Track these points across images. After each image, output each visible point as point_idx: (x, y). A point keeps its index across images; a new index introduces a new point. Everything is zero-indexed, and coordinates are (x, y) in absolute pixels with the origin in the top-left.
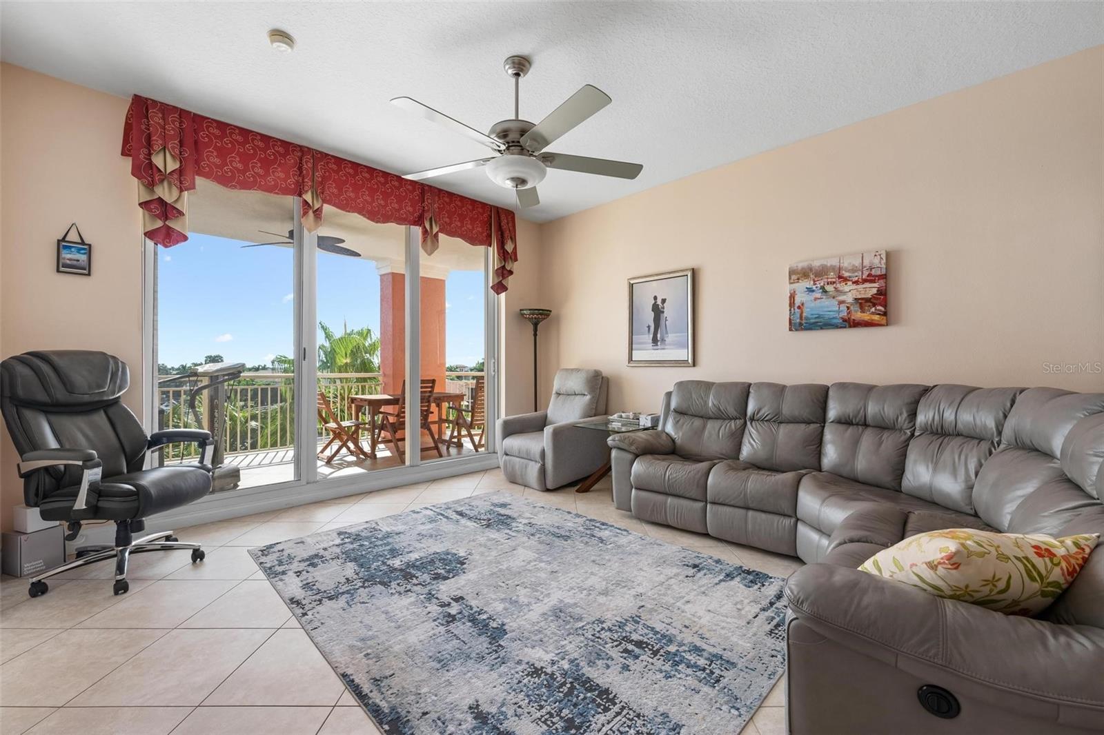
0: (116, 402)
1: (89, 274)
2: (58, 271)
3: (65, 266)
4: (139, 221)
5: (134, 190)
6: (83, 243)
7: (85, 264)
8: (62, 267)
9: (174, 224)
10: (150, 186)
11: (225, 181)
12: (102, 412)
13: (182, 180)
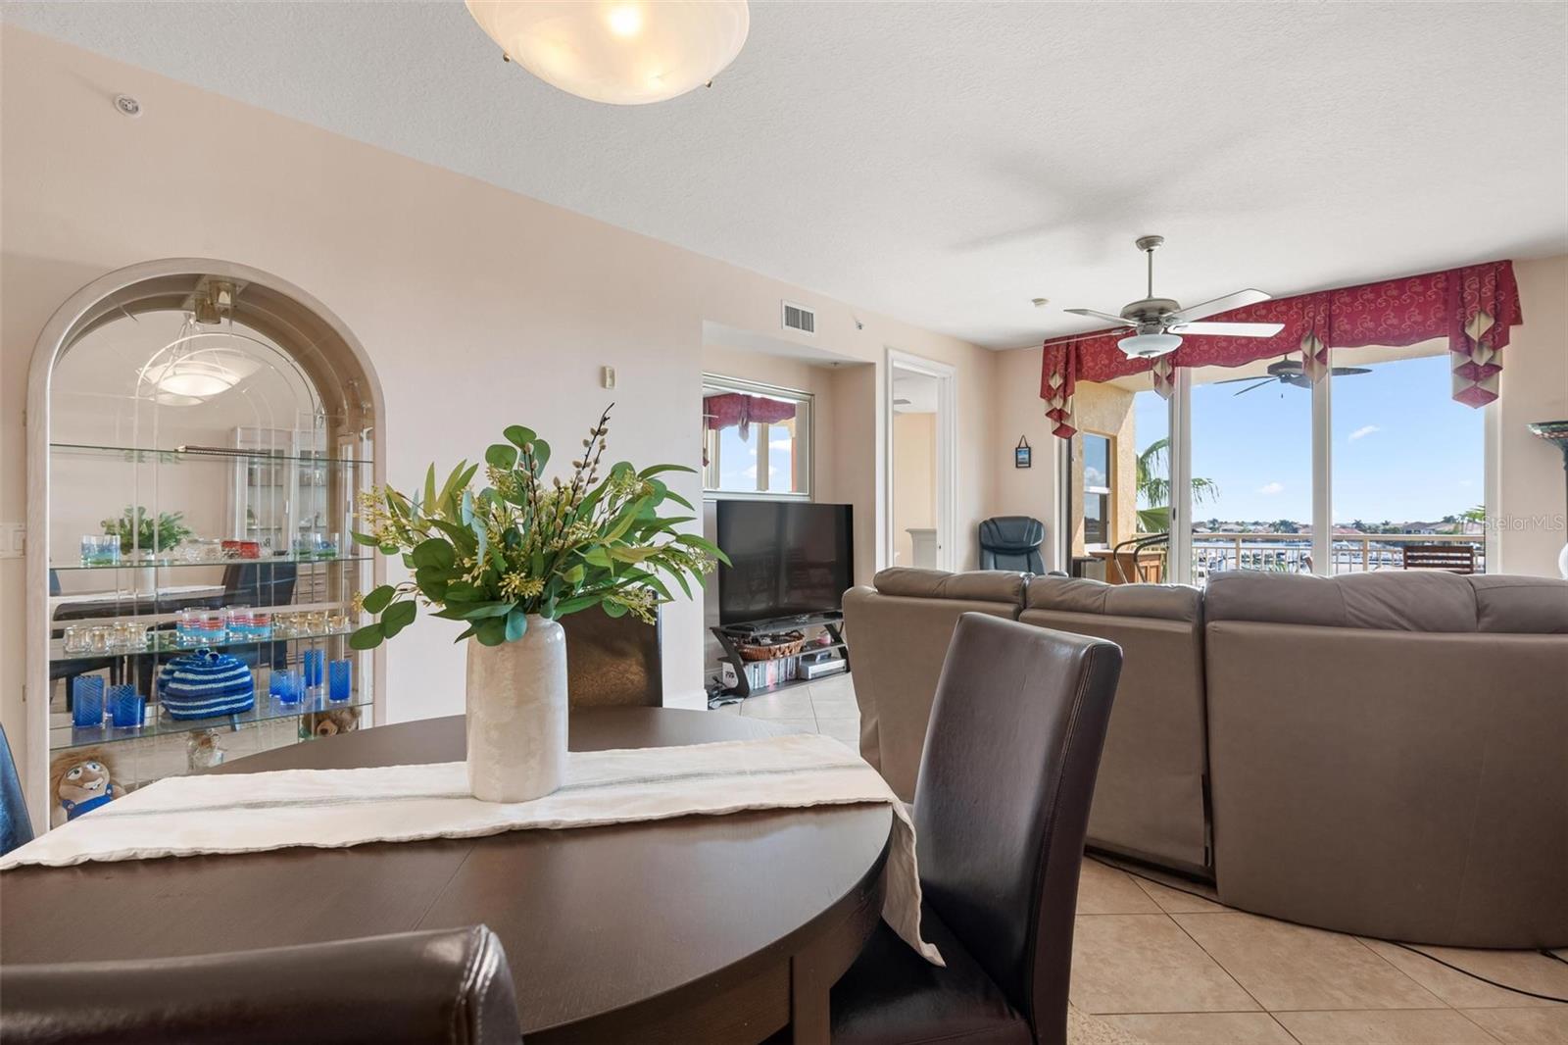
0: (1036, 549)
1: (1030, 466)
2: (1017, 466)
3: (1021, 463)
4: (1050, 425)
5: (1043, 406)
6: (1027, 447)
7: (1027, 460)
8: (1018, 464)
9: (1068, 423)
10: (1049, 400)
11: (1098, 378)
12: (1025, 557)
13: (1066, 390)
